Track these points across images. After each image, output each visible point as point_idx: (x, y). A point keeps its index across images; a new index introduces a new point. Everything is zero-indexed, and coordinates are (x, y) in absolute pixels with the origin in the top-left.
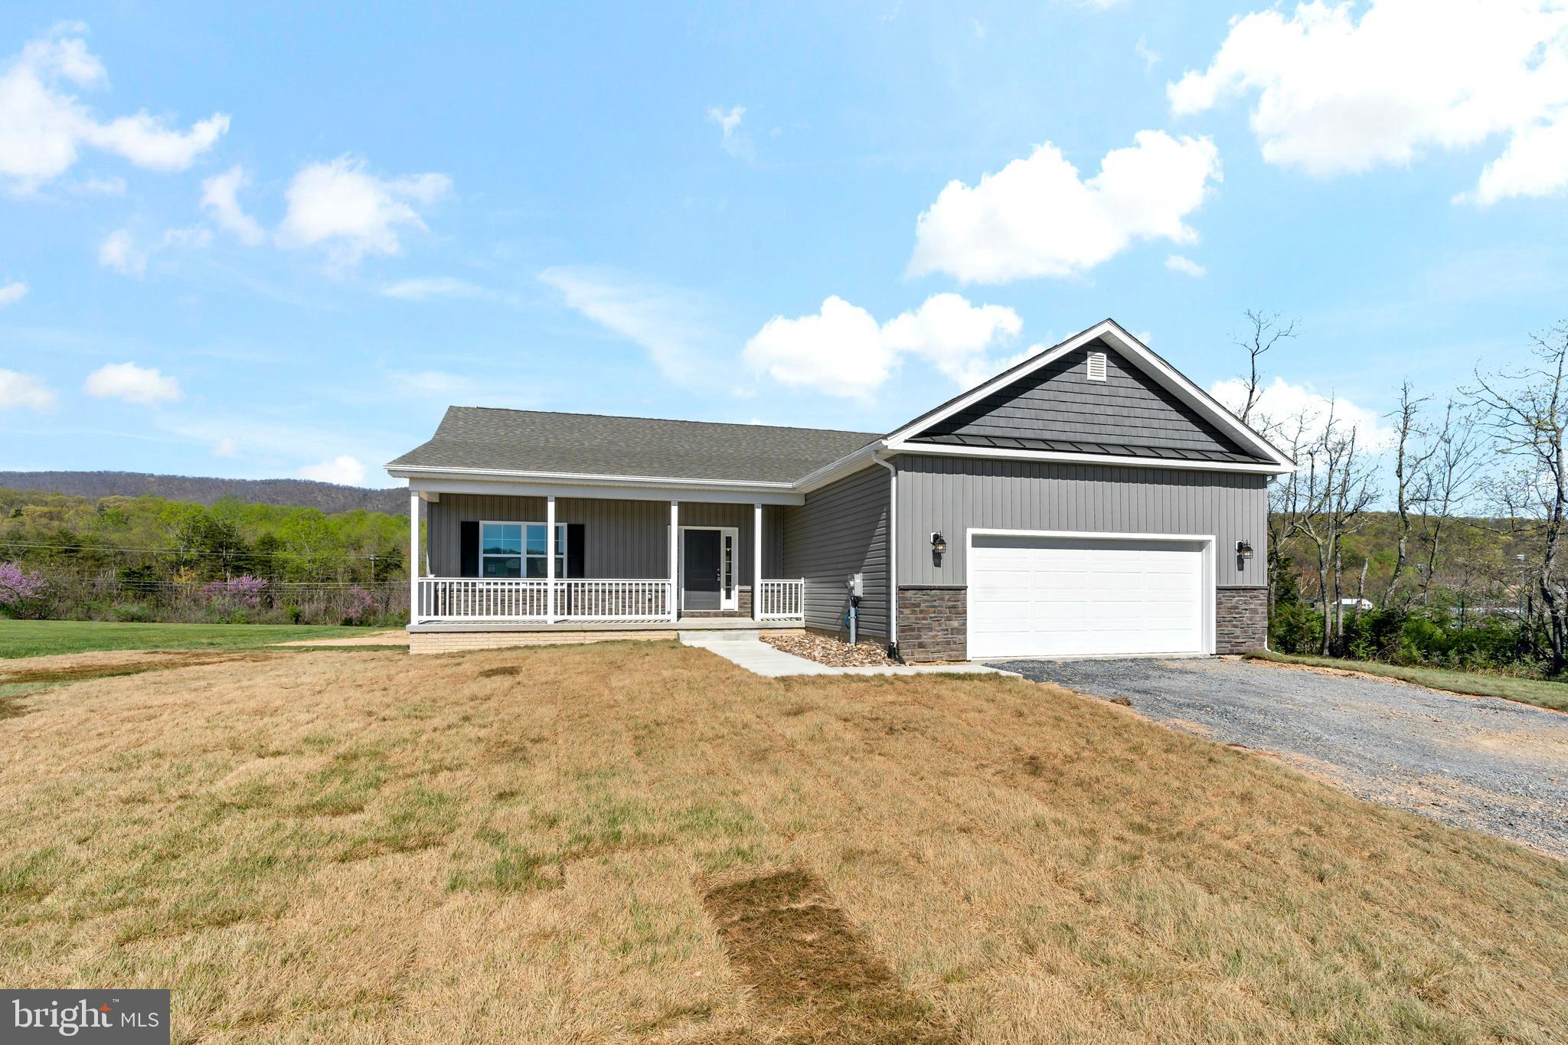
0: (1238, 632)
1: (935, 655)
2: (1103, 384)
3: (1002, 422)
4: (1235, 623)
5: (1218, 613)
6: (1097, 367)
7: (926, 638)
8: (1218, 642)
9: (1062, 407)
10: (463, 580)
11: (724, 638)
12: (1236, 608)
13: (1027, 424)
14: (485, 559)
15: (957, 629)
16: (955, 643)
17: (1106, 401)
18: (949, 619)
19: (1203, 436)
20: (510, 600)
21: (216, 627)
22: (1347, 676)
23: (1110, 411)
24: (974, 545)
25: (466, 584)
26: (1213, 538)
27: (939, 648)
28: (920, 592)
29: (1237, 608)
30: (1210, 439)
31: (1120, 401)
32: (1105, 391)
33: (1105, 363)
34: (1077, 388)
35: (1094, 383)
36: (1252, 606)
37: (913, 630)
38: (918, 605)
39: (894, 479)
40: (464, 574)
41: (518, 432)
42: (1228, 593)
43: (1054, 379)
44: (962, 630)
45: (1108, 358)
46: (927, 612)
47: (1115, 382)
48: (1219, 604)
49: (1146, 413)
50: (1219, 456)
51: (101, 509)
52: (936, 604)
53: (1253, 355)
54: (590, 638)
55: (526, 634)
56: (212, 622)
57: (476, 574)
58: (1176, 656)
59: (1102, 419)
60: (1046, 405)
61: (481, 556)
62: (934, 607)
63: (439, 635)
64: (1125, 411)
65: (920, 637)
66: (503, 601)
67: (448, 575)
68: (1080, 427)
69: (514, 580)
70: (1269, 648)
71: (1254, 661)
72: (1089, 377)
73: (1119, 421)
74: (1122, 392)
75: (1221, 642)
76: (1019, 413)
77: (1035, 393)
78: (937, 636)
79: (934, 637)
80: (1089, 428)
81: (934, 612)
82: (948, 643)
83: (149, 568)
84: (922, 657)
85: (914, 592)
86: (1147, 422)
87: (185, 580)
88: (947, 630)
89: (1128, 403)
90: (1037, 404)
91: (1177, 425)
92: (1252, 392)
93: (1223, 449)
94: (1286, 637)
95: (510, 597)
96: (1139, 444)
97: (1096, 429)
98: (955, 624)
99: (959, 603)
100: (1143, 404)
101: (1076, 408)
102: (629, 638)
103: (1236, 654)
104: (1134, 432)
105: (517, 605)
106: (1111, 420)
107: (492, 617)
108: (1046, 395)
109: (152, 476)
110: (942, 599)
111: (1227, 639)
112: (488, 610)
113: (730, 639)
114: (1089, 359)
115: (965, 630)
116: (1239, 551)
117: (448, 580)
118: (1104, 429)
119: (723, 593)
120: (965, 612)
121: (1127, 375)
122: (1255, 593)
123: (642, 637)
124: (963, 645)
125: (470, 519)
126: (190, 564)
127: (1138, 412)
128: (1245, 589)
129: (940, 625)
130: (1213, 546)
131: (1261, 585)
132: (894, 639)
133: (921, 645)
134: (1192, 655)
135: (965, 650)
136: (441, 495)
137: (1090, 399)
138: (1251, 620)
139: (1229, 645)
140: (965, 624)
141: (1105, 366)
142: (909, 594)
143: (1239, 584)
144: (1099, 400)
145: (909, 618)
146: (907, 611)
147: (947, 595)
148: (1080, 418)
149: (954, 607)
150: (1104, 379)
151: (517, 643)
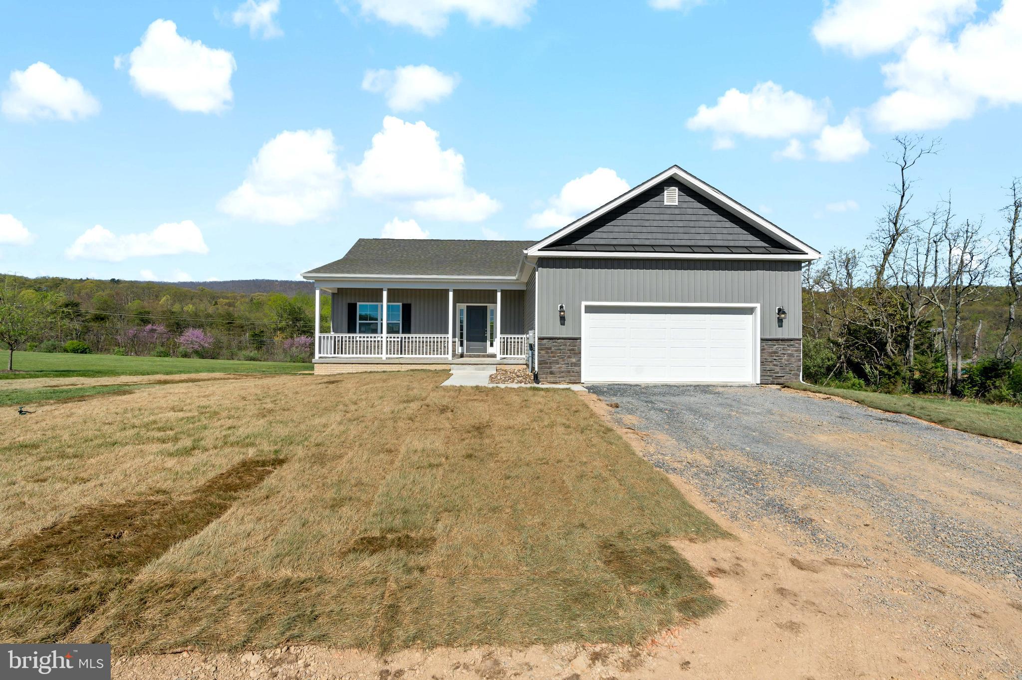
0: (777, 369)
1: (561, 379)
2: (676, 207)
3: (605, 235)
4: (775, 363)
5: (761, 356)
6: (671, 197)
7: (555, 368)
8: (761, 376)
9: (647, 224)
10: (348, 335)
11: (476, 369)
12: (775, 352)
13: (622, 235)
14: (360, 324)
15: (575, 363)
16: (573, 372)
17: (678, 218)
18: (569, 357)
19: (751, 237)
20: (371, 347)
21: (288, 364)
22: (825, 399)
23: (681, 224)
24: (586, 312)
25: (349, 337)
26: (758, 306)
27: (562, 375)
28: (551, 341)
29: (777, 353)
30: (756, 239)
31: (688, 217)
32: (677, 211)
33: (677, 194)
34: (657, 210)
35: (669, 207)
36: (789, 352)
37: (547, 363)
38: (550, 349)
39: (537, 273)
40: (349, 332)
41: (388, 252)
42: (770, 343)
43: (641, 206)
44: (578, 364)
45: (679, 190)
46: (556, 353)
47: (685, 205)
48: (762, 350)
49: (707, 224)
50: (763, 250)
51: (252, 300)
52: (561, 348)
53: (902, 170)
54: (404, 368)
55: (371, 365)
56: (286, 361)
57: (355, 332)
58: (729, 384)
59: (675, 230)
60: (635, 223)
61: (358, 322)
62: (560, 349)
63: (329, 365)
64: (692, 224)
65: (550, 368)
66: (367, 347)
67: (341, 332)
68: (659, 236)
69: (373, 335)
70: (803, 380)
71: (786, 389)
72: (666, 203)
73: (686, 230)
74: (690, 211)
75: (764, 376)
76: (616, 229)
77: (628, 216)
78: (561, 367)
79: (559, 368)
80: (665, 236)
81: (560, 353)
82: (569, 372)
83: (262, 332)
84: (552, 380)
85: (548, 340)
86: (708, 230)
87: (278, 338)
88: (568, 364)
89: (694, 218)
90: (629, 223)
91: (731, 231)
92: (903, 197)
93: (767, 245)
94: (920, 380)
95: (371, 344)
96: (702, 244)
97: (671, 236)
98: (574, 360)
99: (576, 348)
100: (706, 218)
101: (655, 223)
102: (425, 368)
103: (777, 384)
104: (698, 237)
105: (375, 349)
106: (681, 230)
107: (362, 356)
108: (635, 217)
109: (277, 281)
110: (566, 345)
111: (769, 374)
112: (360, 352)
113: (479, 370)
114: (665, 192)
115: (580, 364)
116: (778, 314)
117: (341, 335)
118: (676, 236)
119: (488, 343)
120: (580, 353)
121: (693, 200)
122: (792, 343)
123: (432, 367)
124: (579, 373)
125: (353, 302)
126: (282, 329)
127: (702, 224)
128: (783, 340)
129: (563, 361)
130: (758, 311)
131: (797, 337)
132: (536, 369)
133: (551, 373)
134: (742, 384)
135: (580, 376)
136: (338, 289)
137: (666, 217)
138: (788, 361)
139: (771, 378)
140: (580, 360)
141: (677, 195)
142: (545, 341)
143: (780, 336)
144: (672, 217)
145: (544, 356)
146: (543, 352)
147: (568, 342)
148: (660, 230)
149: (573, 350)
150: (676, 204)
151: (366, 370)
